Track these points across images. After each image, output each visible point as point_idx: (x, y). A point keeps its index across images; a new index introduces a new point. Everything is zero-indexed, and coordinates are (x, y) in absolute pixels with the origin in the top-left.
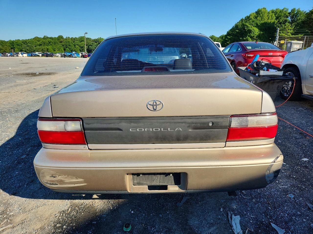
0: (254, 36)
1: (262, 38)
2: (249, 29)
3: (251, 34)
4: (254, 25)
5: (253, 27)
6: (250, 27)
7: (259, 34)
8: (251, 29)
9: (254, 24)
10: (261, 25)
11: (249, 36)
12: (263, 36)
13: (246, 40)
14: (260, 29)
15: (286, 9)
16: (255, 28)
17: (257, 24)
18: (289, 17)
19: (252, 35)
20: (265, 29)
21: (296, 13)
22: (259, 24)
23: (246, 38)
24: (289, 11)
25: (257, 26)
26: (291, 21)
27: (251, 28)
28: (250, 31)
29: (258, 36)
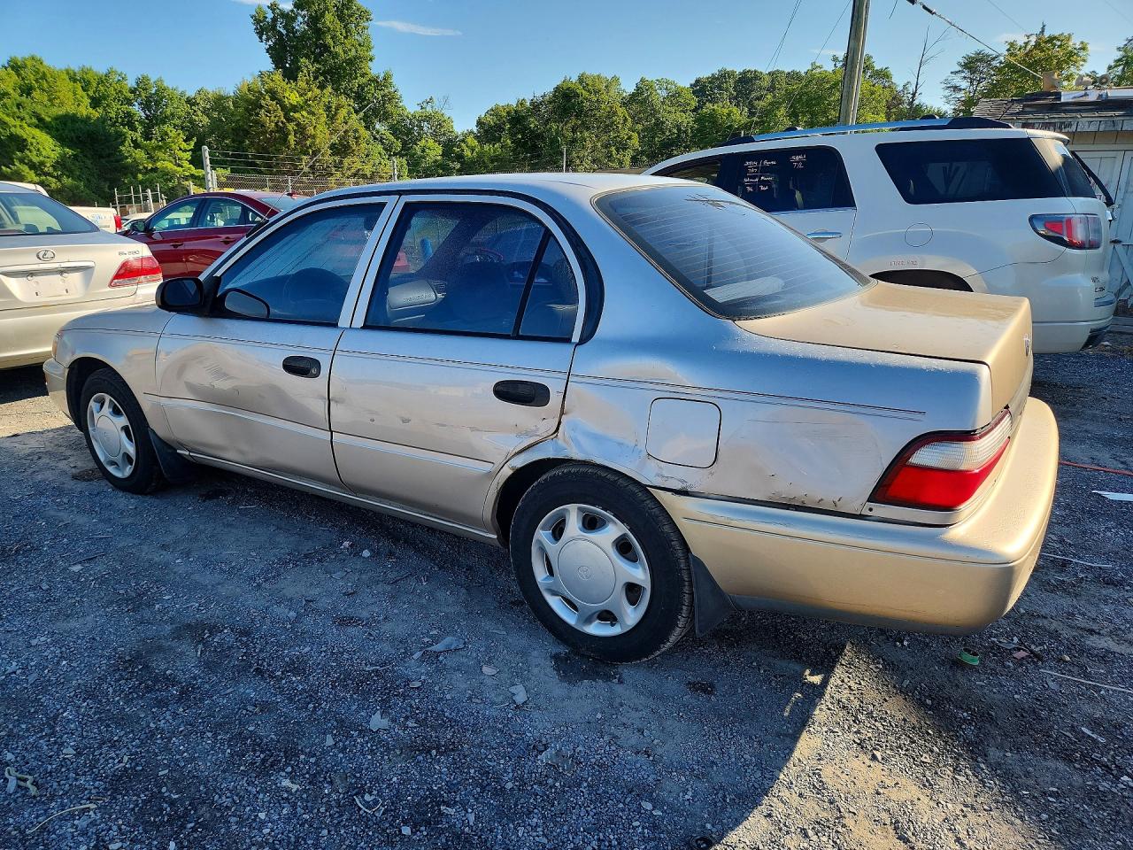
0: (42, 163)
1: (78, 173)
2: (12, 134)
3: (27, 152)
4: (29, 121)
5: (25, 126)
6: (15, 126)
7: (63, 156)
8: (25, 137)
9: (27, 117)
10: (58, 122)
11: (22, 161)
12: (77, 163)
13: (14, 177)
14: (61, 139)
15: (116, 72)
16: (37, 132)
17: (40, 119)
18: (136, 103)
19: (36, 160)
20: (78, 137)
21: (153, 92)
22: (48, 119)
23: (10, 168)
24: (131, 83)
25: (41, 124)
26: (146, 118)
27: (19, 131)
28: (21, 144)
29: (57, 162)
